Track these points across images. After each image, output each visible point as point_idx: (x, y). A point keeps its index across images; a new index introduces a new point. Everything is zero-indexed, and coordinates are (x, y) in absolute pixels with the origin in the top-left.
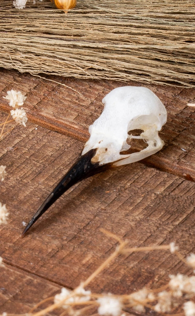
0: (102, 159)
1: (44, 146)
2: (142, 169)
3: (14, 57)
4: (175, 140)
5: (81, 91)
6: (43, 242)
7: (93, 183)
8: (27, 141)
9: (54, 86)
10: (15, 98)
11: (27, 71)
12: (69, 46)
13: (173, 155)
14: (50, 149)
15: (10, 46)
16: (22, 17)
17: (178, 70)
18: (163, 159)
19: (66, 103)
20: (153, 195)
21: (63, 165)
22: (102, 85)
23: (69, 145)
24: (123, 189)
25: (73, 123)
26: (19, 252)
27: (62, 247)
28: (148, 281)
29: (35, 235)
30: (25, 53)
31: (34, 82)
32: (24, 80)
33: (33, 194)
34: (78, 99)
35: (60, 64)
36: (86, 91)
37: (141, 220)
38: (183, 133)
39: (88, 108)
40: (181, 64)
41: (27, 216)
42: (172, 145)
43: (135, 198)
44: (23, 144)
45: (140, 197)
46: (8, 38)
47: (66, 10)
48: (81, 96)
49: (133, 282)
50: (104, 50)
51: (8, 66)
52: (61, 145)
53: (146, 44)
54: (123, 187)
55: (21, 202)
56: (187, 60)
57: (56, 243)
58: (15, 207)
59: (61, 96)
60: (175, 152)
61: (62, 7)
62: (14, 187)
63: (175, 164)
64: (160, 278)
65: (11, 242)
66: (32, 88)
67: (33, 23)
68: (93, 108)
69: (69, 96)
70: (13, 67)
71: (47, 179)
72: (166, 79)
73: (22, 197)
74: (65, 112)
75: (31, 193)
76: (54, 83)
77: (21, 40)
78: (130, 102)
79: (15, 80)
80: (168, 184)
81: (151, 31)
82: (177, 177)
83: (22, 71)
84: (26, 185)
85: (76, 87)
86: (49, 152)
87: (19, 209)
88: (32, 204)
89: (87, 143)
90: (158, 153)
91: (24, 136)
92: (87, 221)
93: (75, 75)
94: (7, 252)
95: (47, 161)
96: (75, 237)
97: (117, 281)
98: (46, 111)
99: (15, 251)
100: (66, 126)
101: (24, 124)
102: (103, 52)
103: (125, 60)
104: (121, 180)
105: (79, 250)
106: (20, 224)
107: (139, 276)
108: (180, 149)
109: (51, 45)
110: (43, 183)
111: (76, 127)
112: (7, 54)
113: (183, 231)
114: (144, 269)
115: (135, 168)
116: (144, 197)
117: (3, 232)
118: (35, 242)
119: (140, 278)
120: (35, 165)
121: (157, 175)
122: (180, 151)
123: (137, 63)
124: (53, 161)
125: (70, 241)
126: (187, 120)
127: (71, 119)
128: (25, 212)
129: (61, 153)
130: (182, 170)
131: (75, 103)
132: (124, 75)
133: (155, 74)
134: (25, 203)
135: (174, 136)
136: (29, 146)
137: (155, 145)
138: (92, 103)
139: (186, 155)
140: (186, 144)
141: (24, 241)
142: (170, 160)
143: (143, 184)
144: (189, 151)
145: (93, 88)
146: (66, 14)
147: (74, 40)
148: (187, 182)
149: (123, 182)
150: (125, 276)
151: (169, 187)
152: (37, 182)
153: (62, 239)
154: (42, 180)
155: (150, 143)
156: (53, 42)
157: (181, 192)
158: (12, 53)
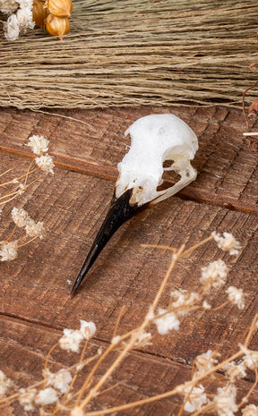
0: (139, 199)
1: (66, 189)
2: (180, 204)
3: (12, 93)
4: (205, 166)
5: (89, 121)
6: (95, 301)
7: (131, 225)
8: (46, 186)
9: (59, 119)
10: (39, 144)
11: (27, 107)
12: (71, 76)
13: (209, 183)
14: (74, 193)
15: (8, 82)
16: (14, 49)
17: (191, 89)
18: (199, 189)
19: (77, 138)
20: (200, 232)
21: (93, 209)
22: (110, 113)
23: (92, 185)
24: (165, 229)
25: (90, 160)
26: (72, 316)
27: (119, 304)
28: (223, 332)
29: (85, 293)
30: (23, 88)
31: (35, 118)
32: (24, 118)
33: (69, 246)
34: (88, 131)
35: (63, 95)
36: (95, 121)
37: (195, 262)
38: (211, 157)
39: (101, 140)
40: (193, 81)
41: (69, 273)
42: (204, 172)
43: (181, 238)
44: (43, 190)
45: (185, 236)
46: (3, 74)
47: (61, 36)
48: (91, 128)
49: (206, 335)
50: (109, 76)
51: (6, 103)
52: (84, 186)
53: (155, 64)
54: (165, 227)
55: (59, 257)
56: (200, 77)
57: (110, 300)
58: (53, 263)
59: (69, 130)
60: (210, 180)
61: (56, 33)
62: (46, 242)
63: (213, 193)
64: (234, 327)
65: (61, 305)
66: (35, 125)
67: (28, 54)
68: (106, 140)
69: (77, 129)
70: (11, 104)
71: (80, 228)
72: (180, 99)
73: (58, 251)
74: (78, 148)
75: (67, 245)
76: (57, 116)
77: (19, 74)
78: (160, 133)
79: (14, 118)
80: (212, 218)
81: (157, 49)
82: (220, 208)
83: (22, 108)
84: (58, 237)
85: (82, 119)
86: (73, 196)
87: (59, 266)
88: (72, 259)
89: (117, 183)
90: (192, 184)
91: (42, 180)
92: (137, 271)
93: (80, 106)
94: (59, 317)
95: (73, 206)
96: (128, 291)
97: (189, 336)
98: (58, 149)
99: (68, 315)
100: (83, 164)
101: (51, 171)
102: (108, 78)
103: (133, 85)
104: (160, 219)
105: (137, 305)
106: (64, 283)
107: (211, 327)
108: (213, 176)
109: (51, 76)
110: (77, 233)
111: (95, 164)
112: (4, 91)
113: (243, 269)
114: (214, 318)
115: (171, 203)
116: (191, 236)
117: (49, 294)
118: (87, 302)
119: (213, 330)
120: (62, 212)
121: (197, 209)
122: (214, 178)
123: (147, 86)
124: (80, 206)
125: (125, 295)
126: (212, 142)
127: (87, 155)
128: (66, 268)
129: (87, 196)
130: (222, 199)
131: (87, 137)
132: (133, 100)
133: (168, 95)
134: (63, 258)
135: (204, 162)
136: (50, 192)
137: (188, 175)
138: (105, 135)
139: (222, 182)
140: (218, 169)
141: (74, 302)
142: (206, 190)
143: (185, 220)
144: (224, 177)
145: (101, 118)
146: (62, 41)
147: (76, 68)
148: (231, 213)
149: (164, 220)
150: (195, 329)
151: (214, 221)
152: (71, 232)
153: (115, 294)
154: (75, 229)
155: (183, 173)
156: (53, 73)
157: (229, 224)
158: (8, 89)
